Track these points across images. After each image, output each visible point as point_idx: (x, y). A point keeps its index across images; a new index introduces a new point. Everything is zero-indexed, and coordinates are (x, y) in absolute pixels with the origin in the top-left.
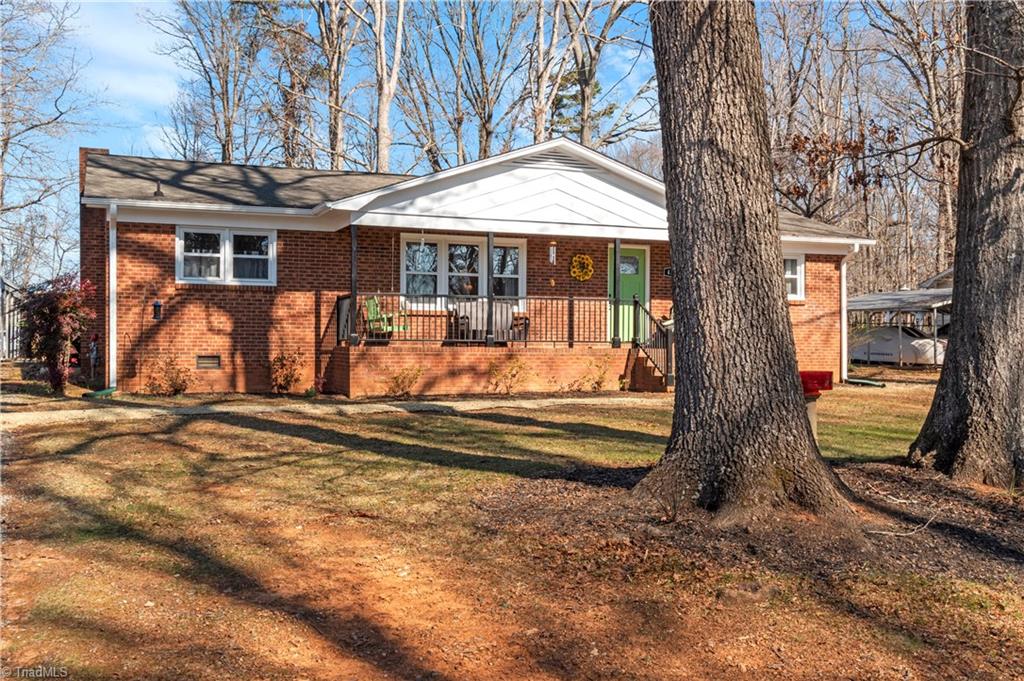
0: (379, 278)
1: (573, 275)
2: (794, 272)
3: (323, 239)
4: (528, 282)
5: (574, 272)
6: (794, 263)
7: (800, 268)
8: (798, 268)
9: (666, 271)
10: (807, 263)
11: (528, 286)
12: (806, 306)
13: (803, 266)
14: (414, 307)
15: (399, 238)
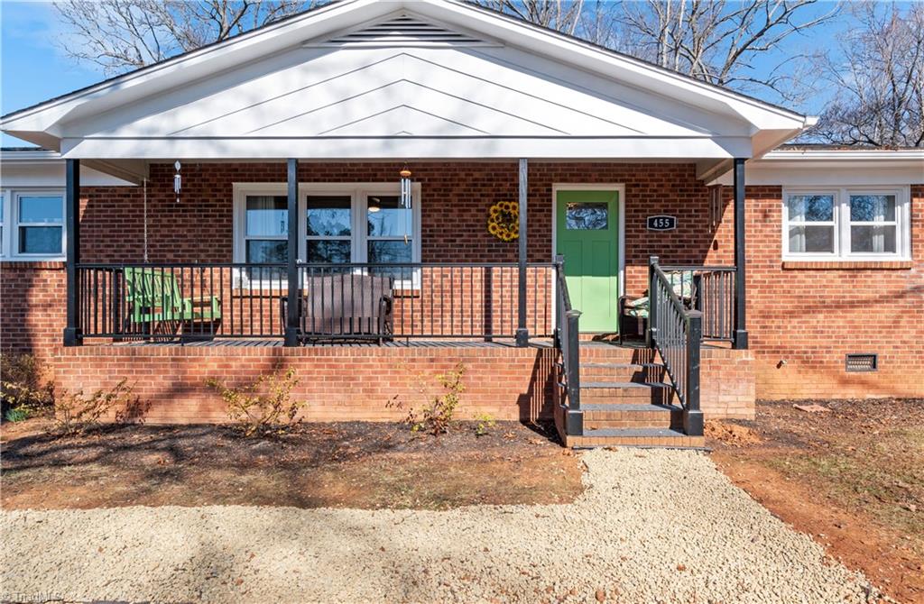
0: (202, 246)
1: (492, 232)
2: (890, 215)
3: (125, 196)
4: (423, 246)
5: (494, 228)
6: (890, 202)
7: (902, 211)
8: (898, 209)
9: (652, 221)
10: (915, 200)
11: (423, 251)
12: (913, 271)
13: (907, 205)
14: (256, 285)
15: (231, 190)
